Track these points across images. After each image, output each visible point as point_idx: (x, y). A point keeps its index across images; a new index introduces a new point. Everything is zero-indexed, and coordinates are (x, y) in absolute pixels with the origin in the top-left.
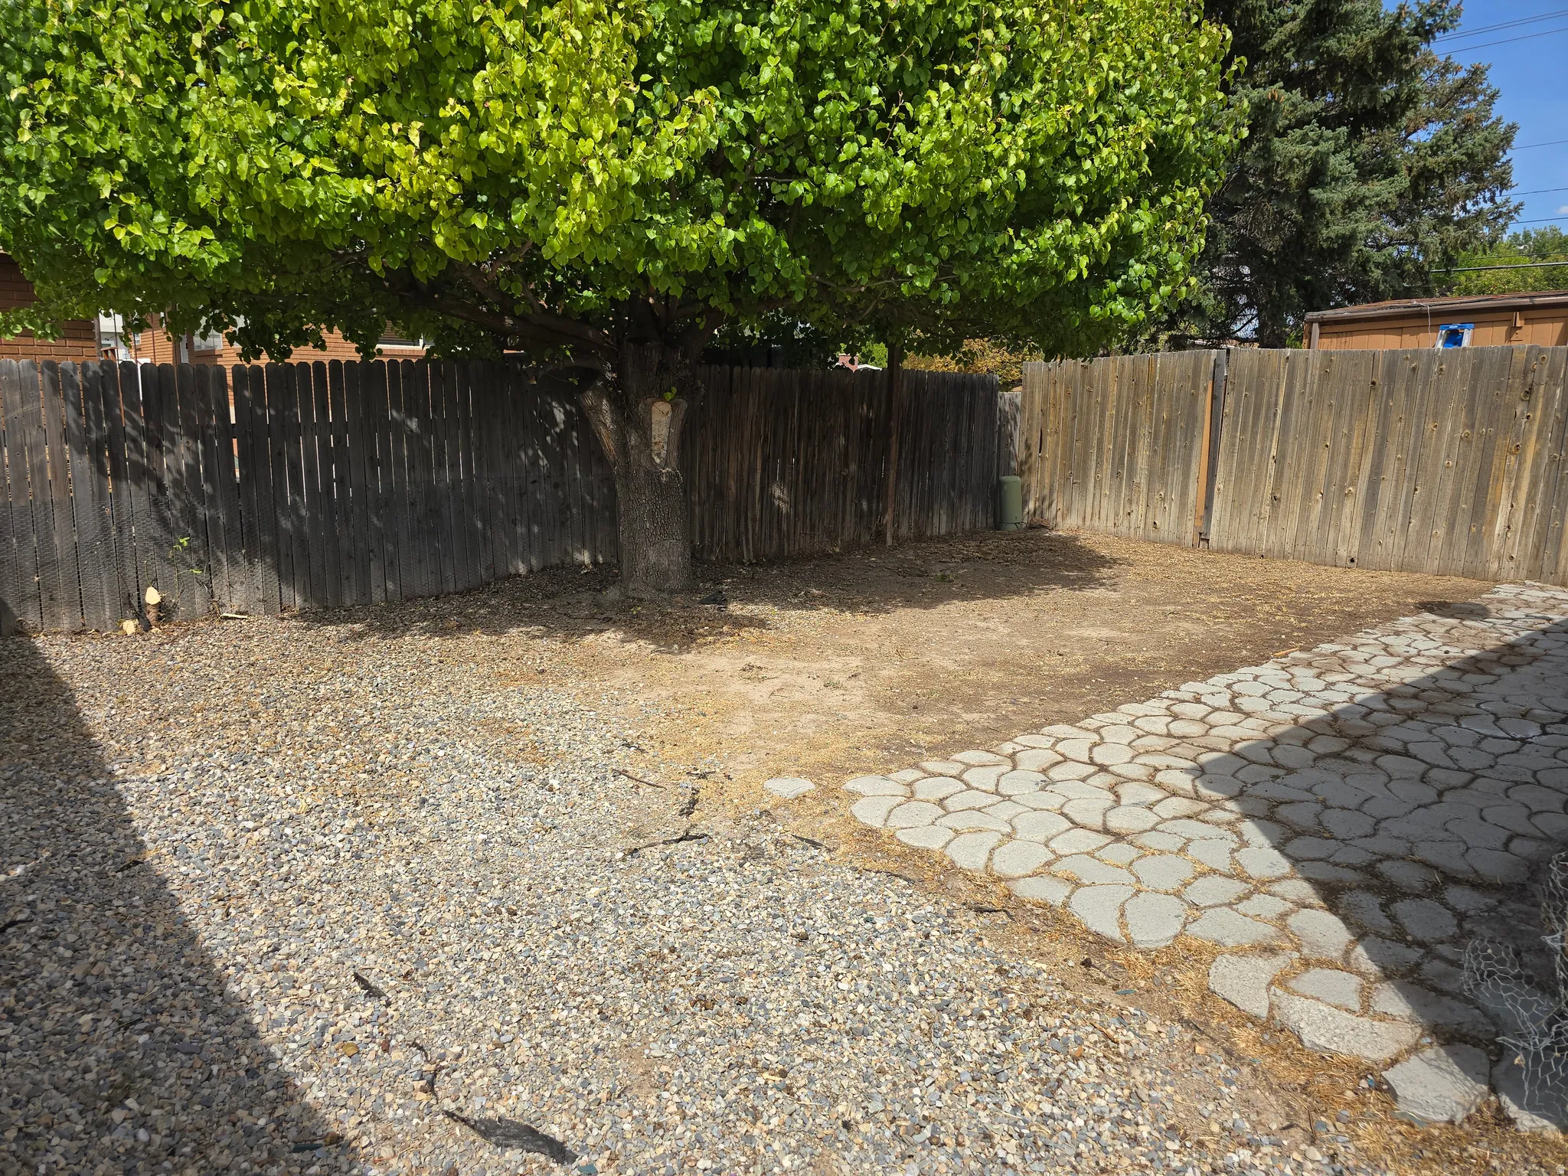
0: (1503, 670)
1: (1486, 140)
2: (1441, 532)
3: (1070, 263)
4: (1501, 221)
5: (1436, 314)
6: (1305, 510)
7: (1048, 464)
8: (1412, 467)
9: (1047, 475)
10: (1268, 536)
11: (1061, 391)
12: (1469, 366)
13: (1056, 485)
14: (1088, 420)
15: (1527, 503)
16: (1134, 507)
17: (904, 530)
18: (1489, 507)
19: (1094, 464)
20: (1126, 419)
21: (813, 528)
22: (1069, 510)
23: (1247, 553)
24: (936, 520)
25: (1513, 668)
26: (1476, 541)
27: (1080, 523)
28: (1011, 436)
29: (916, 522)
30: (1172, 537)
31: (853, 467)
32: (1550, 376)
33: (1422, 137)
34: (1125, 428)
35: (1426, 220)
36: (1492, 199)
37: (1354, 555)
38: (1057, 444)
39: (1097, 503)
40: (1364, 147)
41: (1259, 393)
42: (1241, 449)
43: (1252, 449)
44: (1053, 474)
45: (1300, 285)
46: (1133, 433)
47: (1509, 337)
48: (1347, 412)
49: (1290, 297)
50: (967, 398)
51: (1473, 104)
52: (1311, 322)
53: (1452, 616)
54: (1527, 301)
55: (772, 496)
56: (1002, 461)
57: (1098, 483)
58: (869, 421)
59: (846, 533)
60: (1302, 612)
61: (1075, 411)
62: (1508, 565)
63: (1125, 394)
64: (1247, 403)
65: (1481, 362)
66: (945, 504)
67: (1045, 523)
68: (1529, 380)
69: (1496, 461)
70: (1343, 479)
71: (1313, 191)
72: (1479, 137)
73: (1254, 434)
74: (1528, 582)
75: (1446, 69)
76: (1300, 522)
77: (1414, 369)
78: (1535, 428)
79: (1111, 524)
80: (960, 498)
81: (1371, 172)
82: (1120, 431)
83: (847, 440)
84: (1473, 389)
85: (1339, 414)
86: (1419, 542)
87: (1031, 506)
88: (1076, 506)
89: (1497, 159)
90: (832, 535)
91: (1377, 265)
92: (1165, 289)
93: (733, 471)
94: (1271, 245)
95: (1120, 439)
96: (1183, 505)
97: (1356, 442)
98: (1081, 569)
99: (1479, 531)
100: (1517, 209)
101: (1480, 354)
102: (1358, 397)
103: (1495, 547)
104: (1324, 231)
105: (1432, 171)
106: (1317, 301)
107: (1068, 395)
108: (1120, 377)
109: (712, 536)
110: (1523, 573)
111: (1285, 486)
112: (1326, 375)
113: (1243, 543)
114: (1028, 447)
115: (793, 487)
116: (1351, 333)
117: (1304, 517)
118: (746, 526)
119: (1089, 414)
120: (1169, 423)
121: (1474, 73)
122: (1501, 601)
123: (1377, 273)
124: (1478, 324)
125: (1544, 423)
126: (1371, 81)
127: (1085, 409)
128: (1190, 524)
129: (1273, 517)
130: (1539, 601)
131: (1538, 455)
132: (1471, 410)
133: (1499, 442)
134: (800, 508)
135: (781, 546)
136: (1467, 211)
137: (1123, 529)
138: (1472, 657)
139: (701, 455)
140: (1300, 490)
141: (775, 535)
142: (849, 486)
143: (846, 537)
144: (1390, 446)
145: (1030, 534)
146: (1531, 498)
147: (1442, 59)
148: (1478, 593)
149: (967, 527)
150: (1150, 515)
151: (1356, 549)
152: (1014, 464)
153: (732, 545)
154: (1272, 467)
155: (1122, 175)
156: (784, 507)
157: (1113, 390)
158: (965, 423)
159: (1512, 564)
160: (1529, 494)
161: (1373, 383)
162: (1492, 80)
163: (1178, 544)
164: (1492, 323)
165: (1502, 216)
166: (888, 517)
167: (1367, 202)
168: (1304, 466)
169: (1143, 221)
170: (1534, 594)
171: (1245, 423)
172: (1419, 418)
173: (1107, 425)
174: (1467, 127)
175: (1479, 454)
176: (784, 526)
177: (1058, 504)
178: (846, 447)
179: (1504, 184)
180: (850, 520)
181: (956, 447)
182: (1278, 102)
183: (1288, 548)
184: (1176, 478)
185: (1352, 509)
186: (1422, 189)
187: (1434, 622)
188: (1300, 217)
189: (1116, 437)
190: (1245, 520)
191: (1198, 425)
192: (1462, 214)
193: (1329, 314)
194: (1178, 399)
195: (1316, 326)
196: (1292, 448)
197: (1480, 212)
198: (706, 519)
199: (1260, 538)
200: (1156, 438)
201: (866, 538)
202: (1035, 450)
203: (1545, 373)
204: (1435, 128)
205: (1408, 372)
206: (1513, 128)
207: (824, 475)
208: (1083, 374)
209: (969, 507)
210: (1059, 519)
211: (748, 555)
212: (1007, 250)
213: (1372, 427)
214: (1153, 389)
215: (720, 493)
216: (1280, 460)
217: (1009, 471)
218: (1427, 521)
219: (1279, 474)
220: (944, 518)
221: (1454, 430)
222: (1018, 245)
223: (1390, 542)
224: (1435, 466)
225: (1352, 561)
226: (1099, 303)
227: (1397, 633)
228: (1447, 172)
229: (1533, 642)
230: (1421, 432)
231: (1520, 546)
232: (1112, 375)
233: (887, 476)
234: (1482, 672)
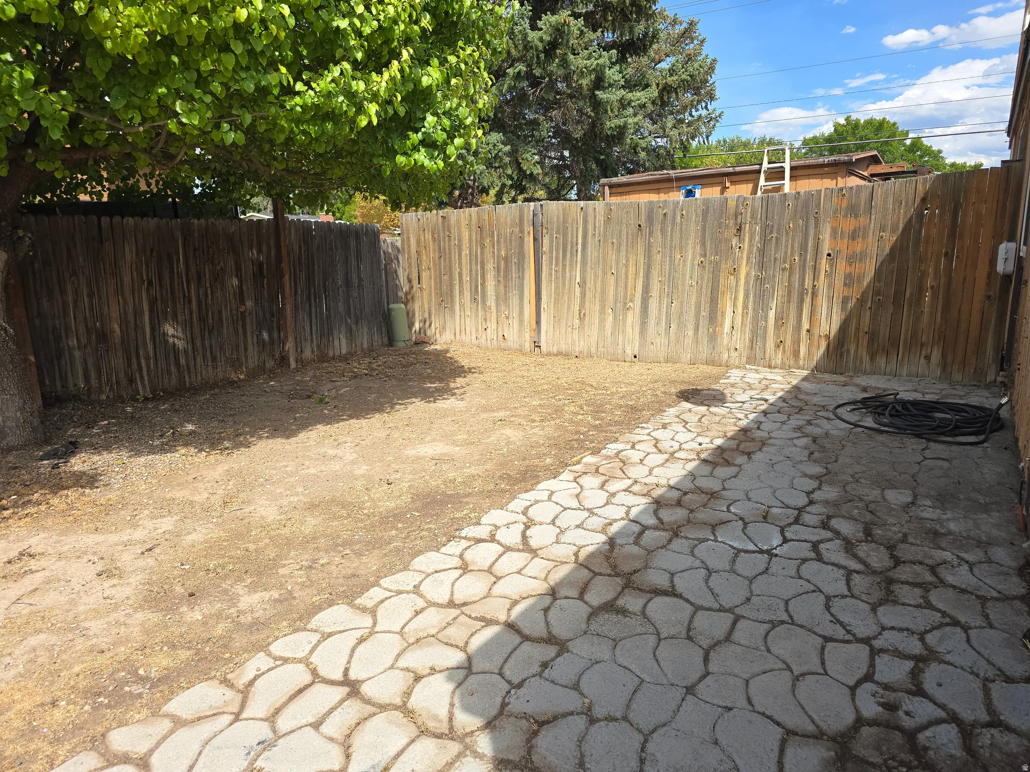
0: (741, 459)
1: (700, 66)
2: (691, 333)
3: (360, 110)
4: (712, 123)
5: (679, 179)
6: (602, 321)
7: (425, 293)
8: (669, 287)
9: (426, 302)
10: (579, 341)
11: (429, 236)
12: (700, 212)
13: (433, 309)
14: (450, 258)
15: (743, 310)
16: (489, 324)
17: (308, 354)
18: (719, 313)
19: (457, 292)
20: (476, 257)
21: (214, 359)
22: (444, 328)
23: (567, 355)
24: (336, 343)
25: (749, 454)
26: (713, 338)
27: (453, 338)
28: (396, 272)
29: (319, 347)
30: (516, 346)
31: (249, 304)
32: (752, 217)
33: (664, 65)
34: (476, 264)
35: (670, 121)
36: (706, 108)
37: (636, 353)
38: (430, 278)
39: (463, 322)
40: (630, 71)
41: (565, 236)
42: (557, 278)
43: (564, 277)
44: (430, 301)
45: (599, 163)
46: (483, 268)
47: (722, 193)
48: (623, 248)
49: (592, 170)
50: (353, 243)
51: (692, 45)
52: (603, 186)
53: (702, 404)
54: (731, 170)
55: (165, 334)
56: (390, 292)
57: (462, 305)
58: (260, 265)
59: (250, 360)
60: (598, 409)
61: (440, 252)
62: (734, 354)
63: (474, 238)
64: (558, 243)
65: (708, 208)
66: (343, 329)
67: (426, 340)
68: (739, 221)
69: (721, 280)
70: (625, 297)
71: (597, 93)
72: (696, 65)
73: (564, 266)
74: (748, 366)
75: (675, 22)
76: (600, 330)
77: (665, 214)
78: (745, 256)
79: (474, 338)
80: (357, 323)
81: (635, 86)
82: (474, 266)
83: (240, 280)
84: (704, 229)
85: (619, 250)
86: (677, 341)
87: (417, 326)
88: (448, 325)
89: (707, 81)
90: (236, 364)
91: (643, 149)
92: (458, 141)
93: (115, 314)
94: (578, 133)
95: (474, 272)
96: (521, 321)
97: (631, 269)
98: (441, 380)
99: (714, 332)
100: (720, 116)
101: (706, 202)
102: (630, 236)
103: (725, 342)
104: (608, 123)
105: (670, 86)
106: (609, 172)
107: (434, 239)
108: (469, 225)
109: (99, 377)
110: (744, 359)
111: (587, 304)
112: (608, 220)
113: (563, 348)
114: (410, 281)
115: (187, 325)
116: (628, 193)
117: (602, 328)
118: (139, 364)
119: (450, 254)
120: (506, 259)
121: (691, 24)
122: (733, 386)
123: (643, 155)
124: (704, 185)
125: (750, 252)
126: (630, 20)
127: (447, 250)
128: (527, 336)
129: (581, 327)
130: (756, 382)
131: (748, 274)
132: (703, 244)
133: (723, 266)
134: (198, 343)
135: (181, 379)
136: (693, 116)
137: (483, 341)
138: (719, 447)
139: (75, 302)
140: (597, 307)
141: (173, 369)
142: (248, 321)
143: (251, 365)
144: (653, 272)
145: (415, 348)
146: (745, 306)
147: (672, 16)
148: (717, 378)
149: (365, 346)
150: (500, 330)
151: (637, 348)
152: (401, 294)
153: (124, 382)
154: (578, 290)
155: (402, 27)
156: (180, 344)
157: (466, 235)
158: (354, 263)
159: (737, 354)
160: (744, 303)
161: (640, 226)
162: (701, 31)
163: (521, 351)
164: (712, 185)
165: (712, 120)
166: (290, 345)
167: (633, 104)
168: (599, 290)
169: (431, 76)
170: (752, 377)
171: (557, 258)
172: (671, 251)
173: (464, 261)
174: (689, 60)
175: (711, 276)
176: (183, 361)
177: (436, 323)
178: (240, 287)
179: (712, 98)
180: (253, 351)
181: (348, 283)
182: (568, 26)
183: (593, 350)
184: (514, 301)
185: (632, 318)
186: (665, 98)
187: (690, 410)
188: (593, 114)
189: (471, 271)
190: (563, 331)
191: (526, 260)
192: (690, 118)
193: (614, 180)
194: (511, 240)
195: (607, 188)
196: (590, 277)
197: (700, 117)
198: (90, 361)
199: (573, 344)
200: (499, 272)
201: (270, 364)
202: (415, 282)
203: (749, 215)
204: (671, 60)
205: (661, 217)
206: (714, 60)
207: (220, 312)
208: (443, 223)
209: (366, 330)
210: (438, 335)
211: (144, 390)
212: (289, 91)
213: (641, 258)
214: (493, 233)
215: (103, 337)
216: (582, 284)
217: (397, 300)
218: (681, 326)
219: (583, 295)
220: (344, 341)
221: (693, 259)
222: (299, 86)
223: (659, 344)
224: (683, 285)
225: (635, 357)
226: (405, 154)
227: (664, 426)
228: (679, 87)
229: (758, 424)
230: (672, 261)
231: (741, 340)
232: (464, 223)
233: (284, 309)
234: (728, 463)
